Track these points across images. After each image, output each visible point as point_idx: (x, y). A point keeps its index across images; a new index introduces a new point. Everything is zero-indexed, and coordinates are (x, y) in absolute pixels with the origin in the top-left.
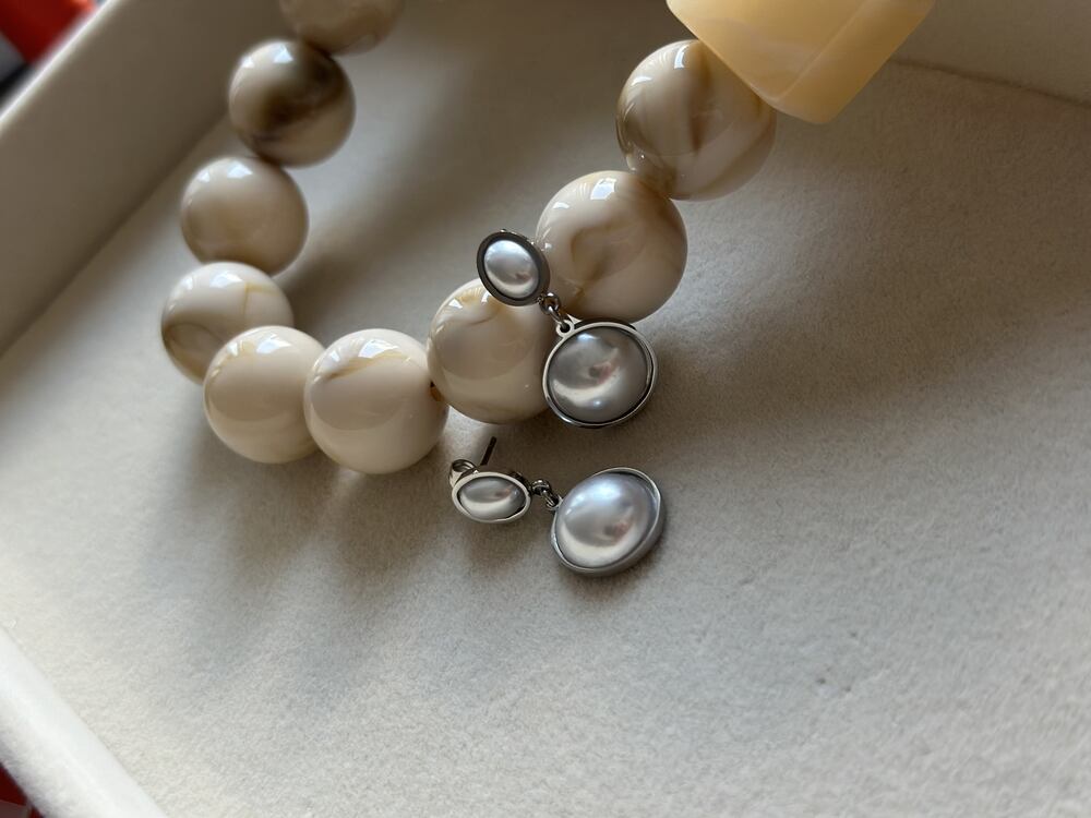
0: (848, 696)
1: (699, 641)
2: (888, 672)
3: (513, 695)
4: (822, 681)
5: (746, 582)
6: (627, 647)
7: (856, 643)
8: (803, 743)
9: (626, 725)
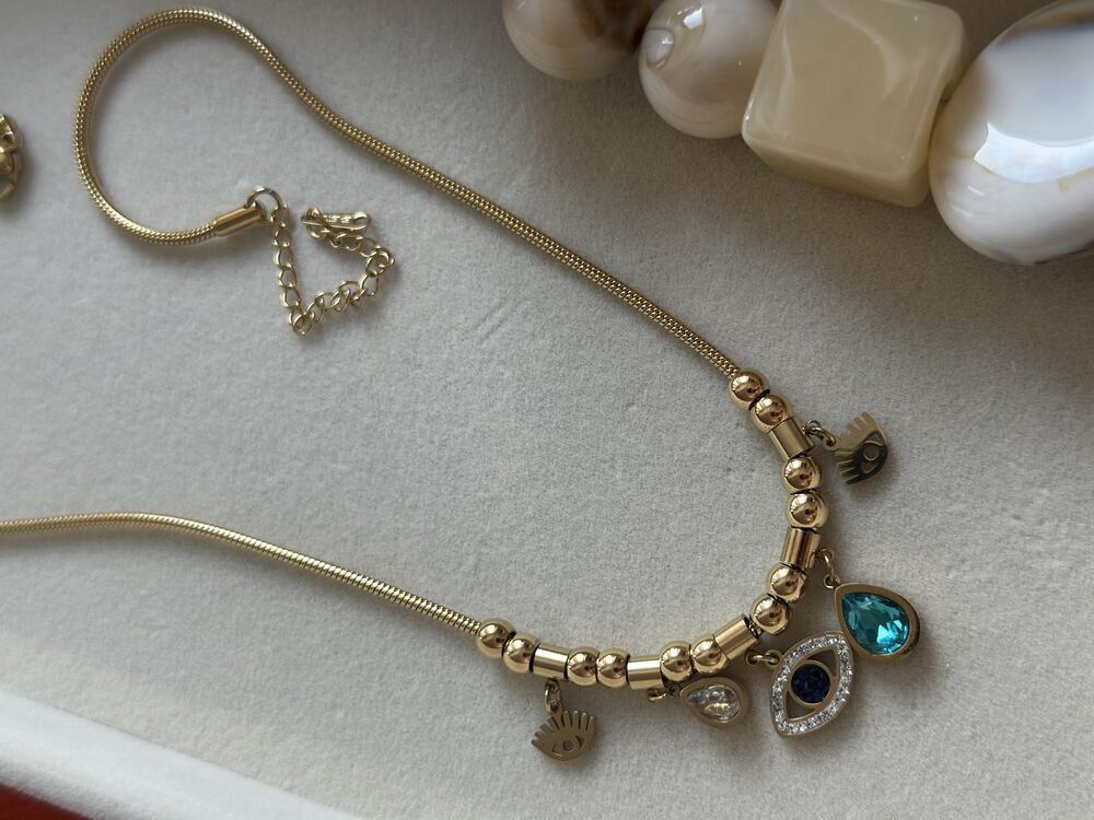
3: (471, 560)
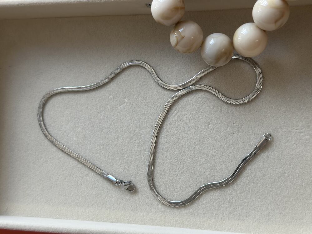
0: (240, 133)
1: (208, 139)
2: (243, 126)
4: (234, 133)
5: (209, 125)
6: (196, 147)
7: (235, 125)
8: (238, 144)
9: (207, 159)
